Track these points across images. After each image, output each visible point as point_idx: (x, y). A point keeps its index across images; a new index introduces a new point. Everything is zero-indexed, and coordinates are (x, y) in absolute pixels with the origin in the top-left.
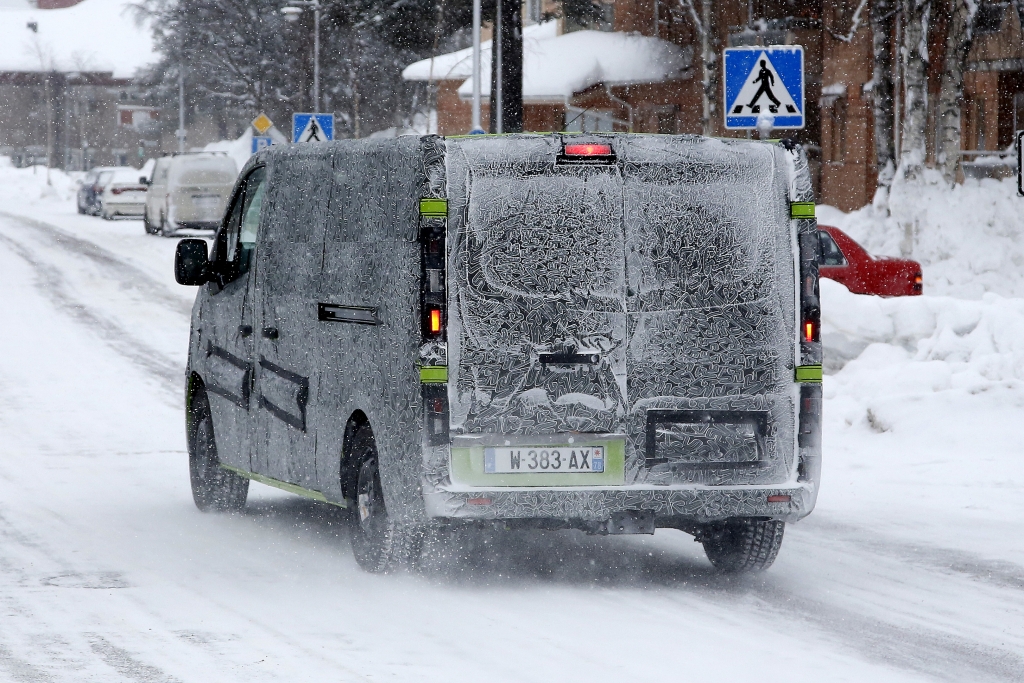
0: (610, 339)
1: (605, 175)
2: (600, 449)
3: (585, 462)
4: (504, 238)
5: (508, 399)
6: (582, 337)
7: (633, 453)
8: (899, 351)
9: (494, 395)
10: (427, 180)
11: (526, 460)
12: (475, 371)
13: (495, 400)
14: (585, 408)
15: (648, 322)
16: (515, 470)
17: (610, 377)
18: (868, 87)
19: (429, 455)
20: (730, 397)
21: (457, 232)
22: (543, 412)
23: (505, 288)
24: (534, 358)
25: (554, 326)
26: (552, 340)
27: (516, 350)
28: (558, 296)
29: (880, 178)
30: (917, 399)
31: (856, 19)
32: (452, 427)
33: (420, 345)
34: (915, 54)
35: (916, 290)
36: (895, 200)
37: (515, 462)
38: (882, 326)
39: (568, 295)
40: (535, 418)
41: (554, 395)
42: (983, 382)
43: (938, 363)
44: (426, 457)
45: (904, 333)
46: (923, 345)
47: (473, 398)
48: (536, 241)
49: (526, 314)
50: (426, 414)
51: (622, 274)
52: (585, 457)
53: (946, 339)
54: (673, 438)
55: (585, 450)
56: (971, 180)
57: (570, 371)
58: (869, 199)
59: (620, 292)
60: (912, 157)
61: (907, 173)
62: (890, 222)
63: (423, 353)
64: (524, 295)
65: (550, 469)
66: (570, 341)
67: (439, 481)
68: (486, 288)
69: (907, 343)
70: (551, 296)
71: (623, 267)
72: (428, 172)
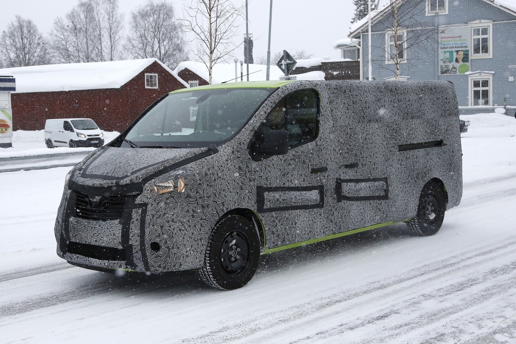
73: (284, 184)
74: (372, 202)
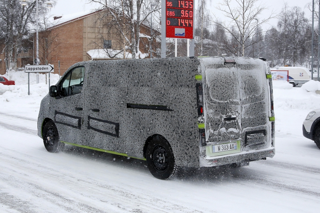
0: (238, 113)
1: (233, 68)
2: (236, 143)
3: (233, 147)
4: (214, 86)
5: (217, 131)
6: (233, 112)
7: (242, 144)
8: (10, 92)
9: (214, 130)
10: (197, 69)
11: (221, 148)
12: (210, 124)
13: (215, 132)
14: (233, 132)
15: (245, 107)
16: (219, 151)
17: (238, 123)
18: (5, 59)
19: (201, 149)
20: (260, 126)
21: (204, 84)
22: (225, 134)
23: (215, 100)
24: (223, 119)
25: (227, 110)
26: (226, 114)
27: (219, 117)
28: (227, 101)
29: (7, 71)
30: (13, 98)
31: (3, 51)
32: (206, 140)
33: (198, 117)
34: (11, 56)
35: (14, 84)
36: (9, 73)
37: (219, 149)
38: (8, 89)
39: (228, 101)
40: (224, 136)
41: (227, 129)
42: (21, 95)
43: (15, 93)
44: (200, 150)
45: (11, 90)
46: (13, 91)
47: (210, 131)
48: (221, 86)
49: (220, 107)
50: (201, 137)
51: (239, 94)
52: (233, 146)
53: (16, 90)
54: (251, 139)
55: (233, 144)
56: (18, 71)
57: (230, 122)
58: (5, 73)
59: (239, 99)
60: (11, 68)
61: (10, 70)
62: (8, 76)
63: (199, 120)
64: (219, 101)
65: (226, 150)
66: (230, 114)
67: (204, 156)
68: (211, 100)
69: (11, 91)
70: (225, 102)
71: (239, 93)
72: (197, 67)
74: (108, 135)
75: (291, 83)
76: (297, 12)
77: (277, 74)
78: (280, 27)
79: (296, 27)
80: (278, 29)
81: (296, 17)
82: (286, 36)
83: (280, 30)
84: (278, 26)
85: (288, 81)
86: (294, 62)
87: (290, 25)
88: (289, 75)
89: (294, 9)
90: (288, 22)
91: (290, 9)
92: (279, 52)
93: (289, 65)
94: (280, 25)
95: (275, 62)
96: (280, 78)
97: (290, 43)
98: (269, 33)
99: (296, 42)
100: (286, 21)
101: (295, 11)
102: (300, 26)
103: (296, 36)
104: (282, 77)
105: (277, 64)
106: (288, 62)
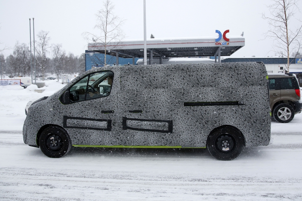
73: (82, 116)
74: (155, 133)
75: (23, 86)
76: (25, 47)
77: (14, 82)
78: (15, 54)
79: (24, 55)
80: (14, 56)
81: (24, 49)
82: (19, 60)
83: (15, 56)
84: (13, 54)
85: (21, 85)
86: (24, 74)
87: (21, 54)
88: (21, 82)
89: (23, 44)
90: (19, 52)
91: (20, 44)
92: (15, 69)
93: (22, 76)
94: (15, 53)
95: (13, 74)
96: (16, 83)
97: (21, 64)
98: (9, 58)
99: (25, 63)
100: (18, 51)
101: (23, 46)
102: (27, 54)
103: (25, 60)
104: (17, 83)
105: (15, 76)
106: (21, 75)
